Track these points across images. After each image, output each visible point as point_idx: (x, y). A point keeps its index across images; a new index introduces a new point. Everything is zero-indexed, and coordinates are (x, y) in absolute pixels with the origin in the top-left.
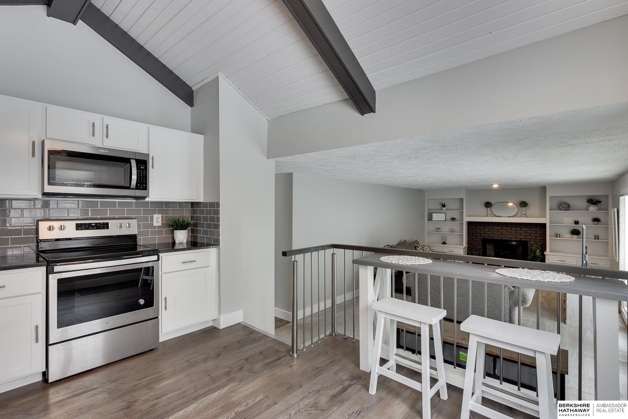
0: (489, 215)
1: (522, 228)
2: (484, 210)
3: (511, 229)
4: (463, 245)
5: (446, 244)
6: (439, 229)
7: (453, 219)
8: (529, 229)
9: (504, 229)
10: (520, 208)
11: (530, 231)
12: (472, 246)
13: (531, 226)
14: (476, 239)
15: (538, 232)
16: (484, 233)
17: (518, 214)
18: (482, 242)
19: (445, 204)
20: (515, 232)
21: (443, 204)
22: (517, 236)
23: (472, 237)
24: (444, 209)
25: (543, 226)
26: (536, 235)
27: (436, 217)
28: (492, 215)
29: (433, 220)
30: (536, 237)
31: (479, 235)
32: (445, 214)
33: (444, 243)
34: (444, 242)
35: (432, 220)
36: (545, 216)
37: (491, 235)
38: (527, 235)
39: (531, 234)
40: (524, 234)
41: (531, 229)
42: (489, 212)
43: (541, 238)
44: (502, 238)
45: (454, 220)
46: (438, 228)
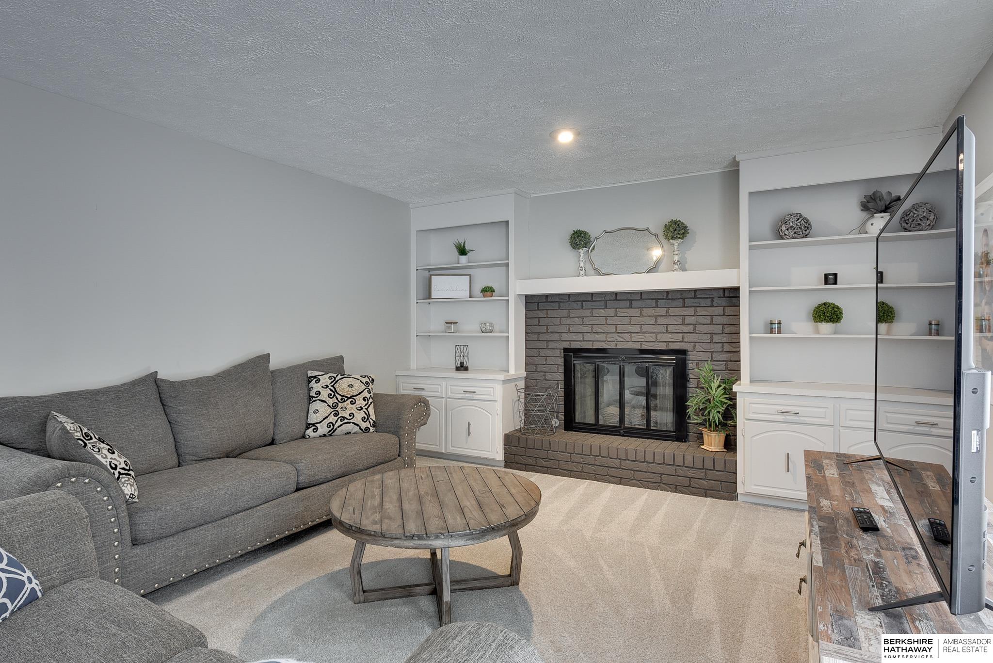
2: (569, 258)
3: (641, 315)
5: (466, 369)
8: (691, 311)
9: (623, 314)
12: (536, 375)
15: (718, 320)
16: (569, 332)
19: (465, 243)
22: (659, 336)
23: (538, 344)
25: (731, 295)
26: (711, 329)
27: (442, 286)
29: (432, 298)
30: (711, 338)
33: (462, 368)
34: (462, 364)
36: (735, 264)
37: (588, 337)
38: (686, 329)
39: (699, 328)
40: (677, 327)
43: (724, 340)
44: (616, 344)
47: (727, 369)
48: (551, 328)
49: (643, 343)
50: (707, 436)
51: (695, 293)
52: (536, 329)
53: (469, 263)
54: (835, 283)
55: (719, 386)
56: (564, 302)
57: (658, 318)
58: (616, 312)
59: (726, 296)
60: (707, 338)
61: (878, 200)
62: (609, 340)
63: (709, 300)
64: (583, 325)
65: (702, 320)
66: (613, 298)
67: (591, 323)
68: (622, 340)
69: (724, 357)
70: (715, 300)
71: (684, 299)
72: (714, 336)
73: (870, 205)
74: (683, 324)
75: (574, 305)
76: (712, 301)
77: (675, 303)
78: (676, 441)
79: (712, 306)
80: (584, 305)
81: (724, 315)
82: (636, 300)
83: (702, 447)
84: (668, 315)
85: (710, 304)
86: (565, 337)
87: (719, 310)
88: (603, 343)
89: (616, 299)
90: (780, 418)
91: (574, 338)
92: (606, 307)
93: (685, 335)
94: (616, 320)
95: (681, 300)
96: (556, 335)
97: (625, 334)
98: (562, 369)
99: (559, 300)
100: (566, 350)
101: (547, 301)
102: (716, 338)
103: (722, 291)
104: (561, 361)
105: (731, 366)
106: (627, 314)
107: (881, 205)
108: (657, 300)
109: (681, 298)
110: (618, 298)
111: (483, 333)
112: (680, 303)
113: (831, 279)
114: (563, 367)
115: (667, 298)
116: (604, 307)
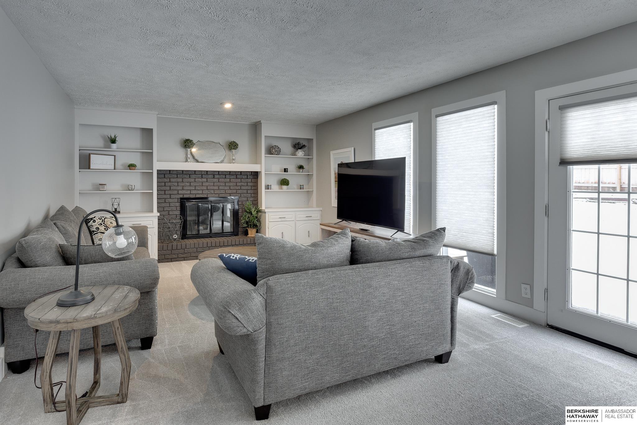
0: (189, 160)
1: (232, 180)
2: (180, 152)
3: (219, 182)
4: (152, 211)
6: (104, 185)
7: (131, 166)
8: (239, 180)
10: (227, 151)
11: (240, 183)
13: (241, 176)
14: (171, 200)
15: (250, 184)
16: (183, 189)
17: (226, 160)
18: (179, 203)
20: (224, 185)
21: (111, 137)
22: (227, 191)
23: (165, 196)
24: (114, 146)
26: (247, 188)
28: (192, 160)
29: (91, 168)
31: (176, 192)
32: (114, 156)
35: (89, 168)
39: (243, 188)
40: (234, 187)
41: (242, 179)
42: (189, 156)
43: (252, 192)
44: (207, 195)
45: (133, 168)
46: (100, 184)
47: (253, 204)
48: (172, 188)
49: (220, 194)
50: (250, 231)
51: (230, 173)
52: (164, 188)
53: (117, 149)
54: (287, 172)
55: (255, 210)
56: (180, 174)
57: (226, 183)
58: (207, 180)
59: (252, 174)
60: (245, 191)
61: (299, 145)
62: (203, 193)
63: (246, 176)
64: (190, 186)
65: (243, 184)
66: (206, 173)
67: (194, 185)
68: (210, 193)
69: (252, 199)
70: (248, 176)
71: (236, 175)
72: (248, 191)
73: (296, 146)
74: (236, 185)
75: (186, 176)
76: (247, 176)
77: (233, 177)
78: (235, 236)
79: (247, 178)
80: (191, 176)
81: (252, 182)
82: (216, 175)
83: (248, 236)
84: (230, 182)
85: (246, 177)
86: (180, 192)
87: (250, 180)
88: (200, 195)
89: (207, 174)
90: (280, 220)
91: (186, 193)
92: (202, 178)
93: (237, 190)
94: (207, 184)
95: (235, 176)
96: (175, 191)
97: (211, 190)
98: (179, 208)
99: (177, 173)
100: (181, 199)
101: (170, 173)
102: (249, 192)
103: (251, 172)
104: (178, 204)
105: (254, 202)
106: (212, 181)
107: (300, 146)
108: (225, 175)
109: (235, 175)
110: (208, 174)
111: (129, 190)
112: (235, 177)
113: (286, 170)
114: (179, 207)
115: (230, 174)
116: (201, 177)
